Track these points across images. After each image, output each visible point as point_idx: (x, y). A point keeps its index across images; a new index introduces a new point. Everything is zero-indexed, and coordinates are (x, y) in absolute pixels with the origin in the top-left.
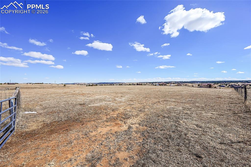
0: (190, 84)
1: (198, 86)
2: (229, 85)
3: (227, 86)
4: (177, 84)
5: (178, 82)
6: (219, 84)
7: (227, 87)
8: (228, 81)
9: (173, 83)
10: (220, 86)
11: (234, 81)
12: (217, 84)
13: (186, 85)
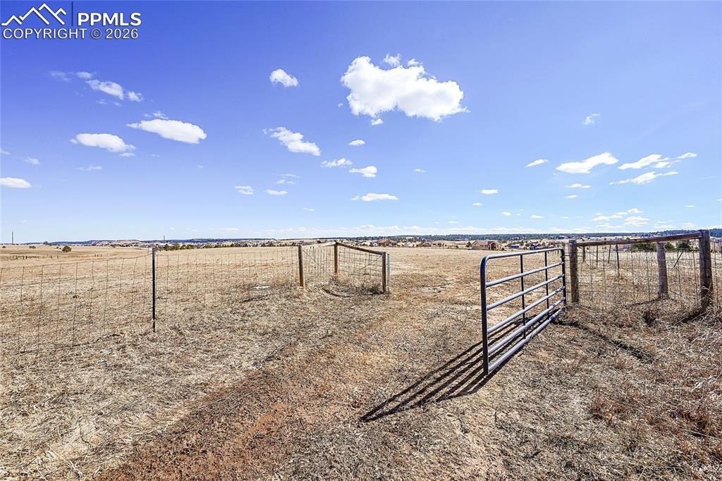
0: (448, 243)
1: (468, 246)
2: (526, 245)
3: (522, 247)
4: (418, 243)
5: (420, 237)
6: (508, 242)
7: (524, 249)
8: (524, 235)
9: (410, 240)
10: (510, 246)
11: (534, 235)
12: (504, 242)
13: (440, 245)
